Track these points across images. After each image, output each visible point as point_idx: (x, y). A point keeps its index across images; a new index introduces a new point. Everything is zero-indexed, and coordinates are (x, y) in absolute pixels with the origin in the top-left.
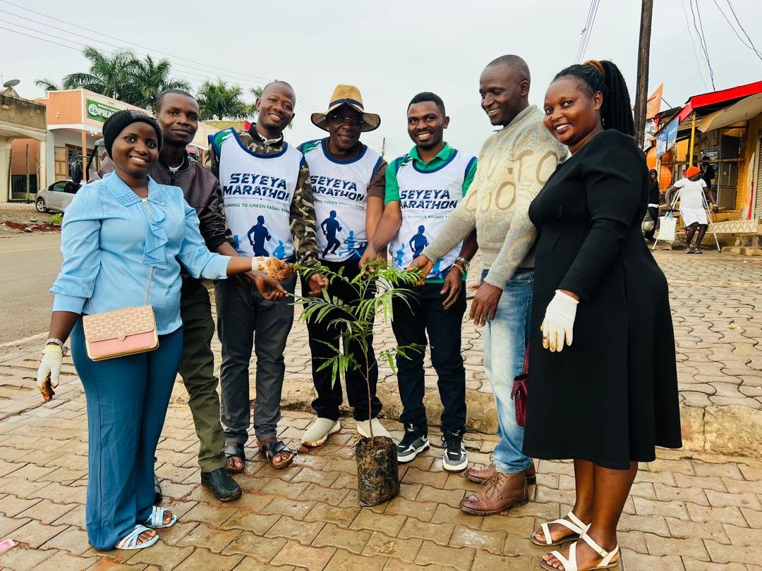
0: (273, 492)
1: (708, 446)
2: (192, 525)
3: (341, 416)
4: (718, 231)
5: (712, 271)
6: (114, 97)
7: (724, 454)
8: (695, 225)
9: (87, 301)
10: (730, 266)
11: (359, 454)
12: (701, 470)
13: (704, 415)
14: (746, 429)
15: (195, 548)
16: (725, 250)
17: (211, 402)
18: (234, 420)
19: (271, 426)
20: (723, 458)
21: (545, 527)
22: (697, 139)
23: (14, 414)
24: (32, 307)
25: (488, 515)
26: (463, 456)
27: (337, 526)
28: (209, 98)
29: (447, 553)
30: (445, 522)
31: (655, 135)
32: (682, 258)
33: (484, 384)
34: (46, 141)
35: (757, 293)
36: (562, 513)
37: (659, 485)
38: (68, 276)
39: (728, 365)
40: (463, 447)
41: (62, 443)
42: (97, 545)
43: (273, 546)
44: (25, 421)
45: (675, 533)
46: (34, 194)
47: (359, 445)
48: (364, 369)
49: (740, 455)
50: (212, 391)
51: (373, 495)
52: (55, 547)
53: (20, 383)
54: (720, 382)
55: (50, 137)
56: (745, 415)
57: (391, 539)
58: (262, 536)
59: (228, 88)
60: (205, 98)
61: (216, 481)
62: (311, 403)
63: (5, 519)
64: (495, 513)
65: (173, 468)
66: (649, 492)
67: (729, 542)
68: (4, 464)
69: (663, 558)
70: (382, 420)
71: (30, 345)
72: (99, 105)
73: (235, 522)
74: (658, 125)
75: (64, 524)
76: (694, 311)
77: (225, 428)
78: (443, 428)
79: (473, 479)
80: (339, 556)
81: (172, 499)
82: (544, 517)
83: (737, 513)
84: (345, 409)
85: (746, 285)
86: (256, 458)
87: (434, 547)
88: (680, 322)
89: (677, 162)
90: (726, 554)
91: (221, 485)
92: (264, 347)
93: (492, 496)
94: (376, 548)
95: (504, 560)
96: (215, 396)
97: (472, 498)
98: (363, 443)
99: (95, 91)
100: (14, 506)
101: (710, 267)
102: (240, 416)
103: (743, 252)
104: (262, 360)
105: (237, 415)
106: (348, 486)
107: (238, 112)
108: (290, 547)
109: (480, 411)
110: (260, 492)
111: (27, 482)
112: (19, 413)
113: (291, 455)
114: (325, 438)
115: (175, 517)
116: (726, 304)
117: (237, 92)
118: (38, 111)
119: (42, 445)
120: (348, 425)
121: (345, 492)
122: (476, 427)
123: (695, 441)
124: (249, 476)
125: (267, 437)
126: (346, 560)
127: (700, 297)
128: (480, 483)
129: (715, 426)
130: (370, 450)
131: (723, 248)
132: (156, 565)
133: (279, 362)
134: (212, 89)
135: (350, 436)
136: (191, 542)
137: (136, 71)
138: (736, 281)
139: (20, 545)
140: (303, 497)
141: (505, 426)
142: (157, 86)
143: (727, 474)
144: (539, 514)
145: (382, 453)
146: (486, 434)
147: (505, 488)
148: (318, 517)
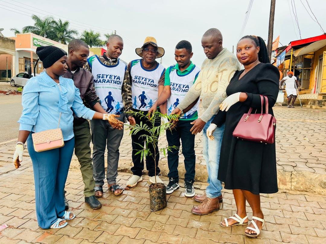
0: (114, 205)
1: (293, 188)
2: (81, 219)
3: (143, 174)
4: (301, 98)
5: (298, 115)
6: (45, 36)
7: (299, 191)
8: (292, 96)
9: (33, 126)
10: (305, 113)
11: (151, 190)
12: (289, 197)
13: (291, 175)
14: (308, 181)
15: (83, 228)
16: (304, 106)
17: (90, 168)
18: (98, 176)
19: (114, 178)
20: (299, 193)
21: (226, 220)
22: (293, 59)
23: (5, 173)
24: (11, 128)
25: (203, 215)
26: (193, 191)
27: (141, 219)
28: (86, 38)
29: (186, 230)
30: (185, 218)
31: (276, 57)
32: (286, 109)
33: (202, 162)
34: (15, 56)
35: (316, 125)
36: (233, 214)
37: (272, 203)
38: (25, 116)
39: (302, 154)
40: (193, 187)
41: (26, 185)
42: (42, 227)
43: (115, 227)
44: (9, 176)
45: (278, 222)
46: (10, 78)
47: (151, 186)
48: (154, 155)
49: (305, 191)
50: (90, 164)
51: (156, 207)
52: (25, 227)
53: (7, 160)
54: (299, 162)
55: (17, 53)
56: (308, 175)
57: (163, 225)
58: (111, 223)
59: (94, 33)
60: (84, 38)
61: (91, 201)
62: (130, 169)
63: (3, 216)
64: (206, 214)
65: (73, 195)
66: (268, 206)
67: (299, 226)
68: (2, 194)
69: (273, 232)
70: (160, 176)
71: (11, 144)
72: (38, 40)
73: (99, 218)
74: (277, 53)
75: (28, 218)
76: (290, 132)
77: (95, 179)
78: (185, 180)
79: (197, 200)
80: (142, 231)
81: (73, 208)
82: (226, 216)
83: (303, 215)
84: (145, 172)
85: (312, 121)
86: (108, 192)
87: (181, 227)
88: (284, 137)
89: (285, 69)
90: (298, 231)
91: (93, 203)
92: (111, 146)
93: (205, 207)
94: (157, 228)
95: (209, 233)
96: (91, 166)
97: (197, 208)
98: (152, 186)
99: (37, 34)
100: (6, 211)
101: (298, 114)
102: (101, 174)
103: (311, 107)
104: (110, 151)
105: (99, 174)
106: (146, 203)
107: (99, 44)
108: (122, 228)
109: (200, 173)
110: (109, 206)
111: (12, 201)
112: (7, 173)
113: (122, 191)
114: (136, 183)
115: (74, 216)
116: (303, 129)
117: (98, 36)
118: (12, 42)
119: (17, 186)
120: (145, 178)
121: (144, 206)
122: (198, 179)
123: (288, 185)
124: (104, 199)
125: (112, 183)
126: (145, 233)
127: (293, 126)
128: (200, 202)
129: (296, 179)
130: (155, 188)
131: (303, 105)
132: (67, 235)
133: (117, 152)
134: (88, 34)
135: (146, 183)
136: (81, 225)
137: (55, 25)
138: (307, 120)
139: (9, 227)
140: (127, 208)
141: (212, 178)
142: (63, 32)
143: (300, 199)
144: (223, 215)
145: (160, 190)
146: (203, 182)
147: (210, 204)
148: (134, 216)
